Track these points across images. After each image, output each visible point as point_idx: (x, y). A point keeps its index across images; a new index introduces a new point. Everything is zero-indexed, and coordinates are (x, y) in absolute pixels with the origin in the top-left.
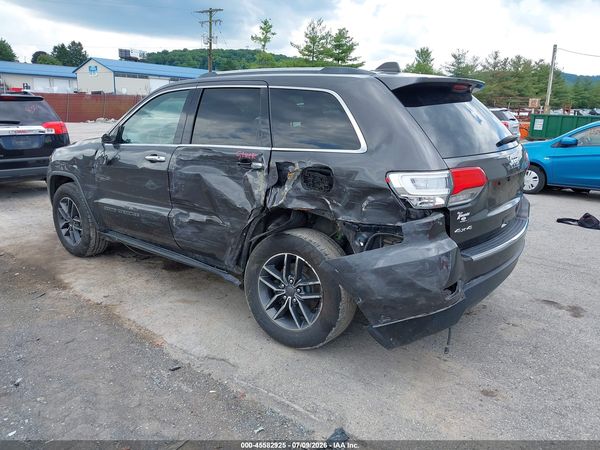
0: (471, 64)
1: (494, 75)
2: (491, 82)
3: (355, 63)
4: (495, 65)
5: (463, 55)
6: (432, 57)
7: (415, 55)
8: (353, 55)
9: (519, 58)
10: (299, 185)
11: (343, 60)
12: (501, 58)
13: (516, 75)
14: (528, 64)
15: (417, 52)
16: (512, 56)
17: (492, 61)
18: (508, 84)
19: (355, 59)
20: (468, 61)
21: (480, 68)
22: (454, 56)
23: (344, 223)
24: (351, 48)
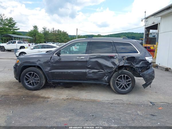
0: (48, 30)
1: (54, 34)
2: (53, 36)
3: (16, 28)
4: (54, 31)
5: (46, 28)
6: (38, 28)
7: (33, 27)
8: (15, 26)
9: (59, 30)
10: (126, 61)
11: (12, 27)
12: (55, 30)
13: (59, 34)
14: (61, 31)
15: (33, 26)
16: (57, 30)
17: (53, 30)
18: (57, 36)
19: (16, 27)
20: (47, 30)
21: (50, 32)
22: (43, 28)
23: (136, 67)
24: (14, 24)
